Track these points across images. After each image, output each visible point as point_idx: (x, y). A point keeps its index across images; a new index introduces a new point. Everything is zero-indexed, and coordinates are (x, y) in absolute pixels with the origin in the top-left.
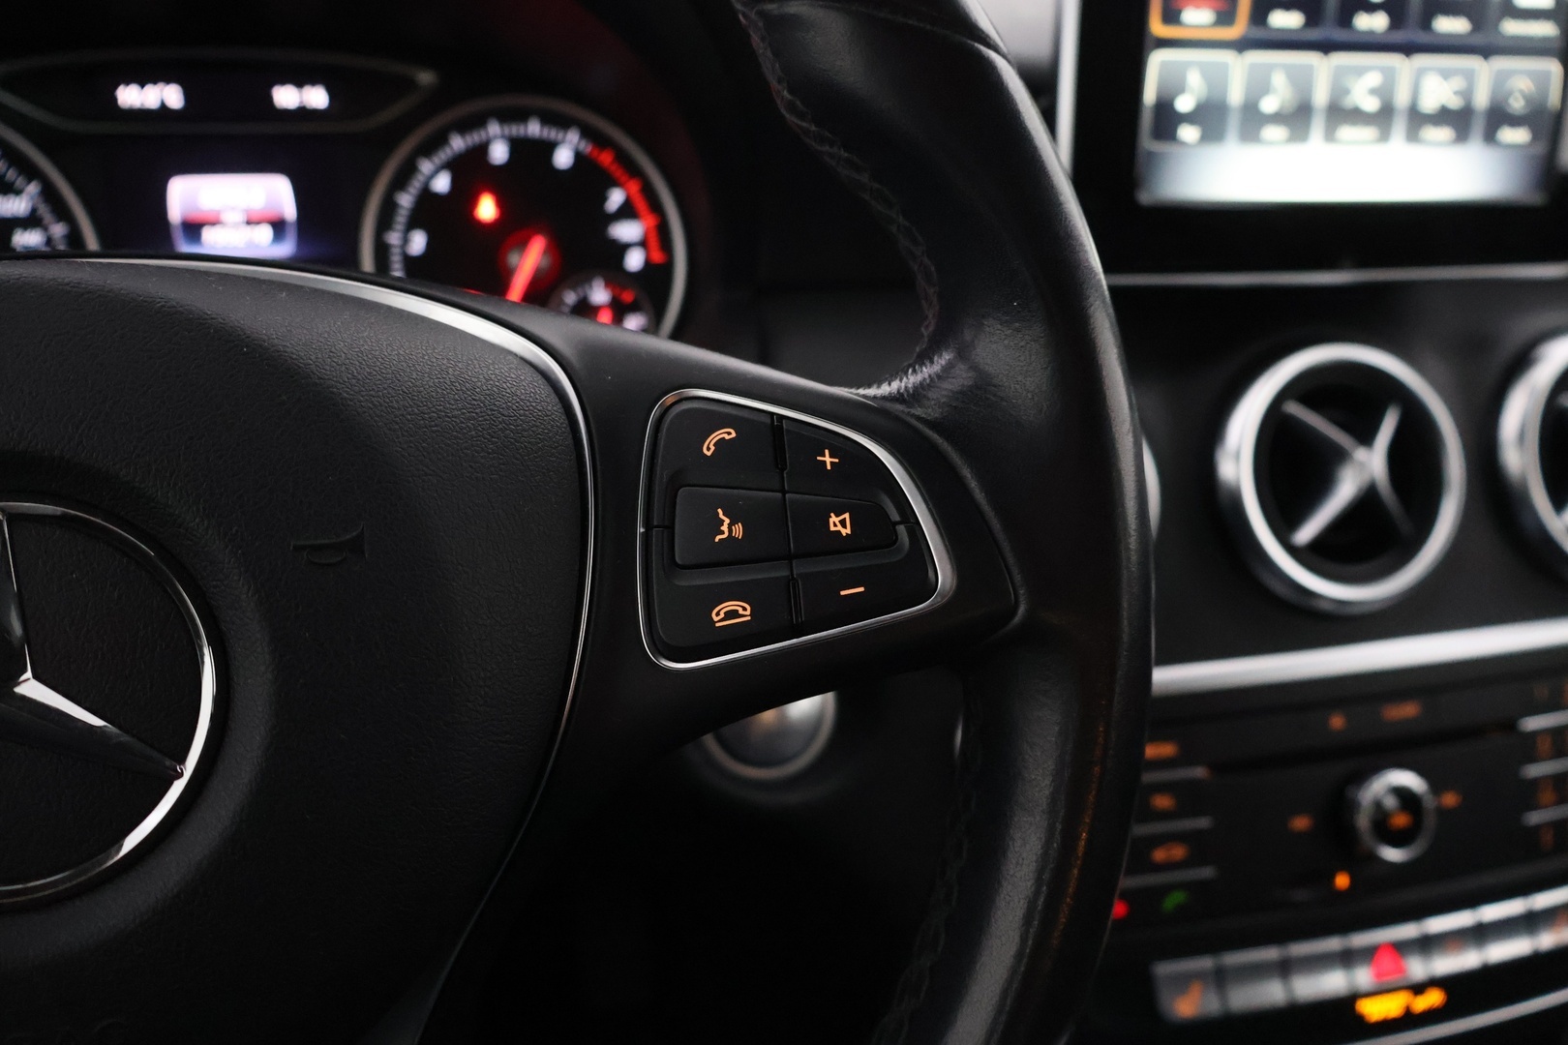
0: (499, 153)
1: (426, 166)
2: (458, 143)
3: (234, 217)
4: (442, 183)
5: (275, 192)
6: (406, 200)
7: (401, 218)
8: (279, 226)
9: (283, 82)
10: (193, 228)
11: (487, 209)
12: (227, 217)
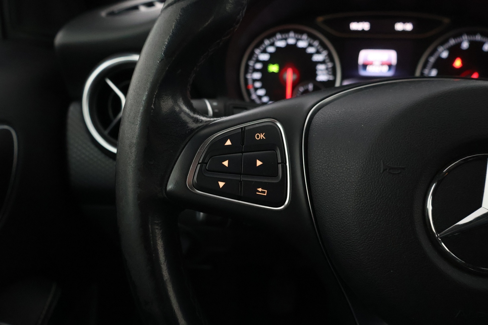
0: (465, 45)
1: (440, 49)
2: (452, 42)
3: (377, 63)
4: (445, 55)
5: (391, 56)
6: (432, 60)
7: (430, 65)
8: (390, 66)
9: (399, 21)
10: (365, 66)
11: (458, 63)
12: (375, 63)
